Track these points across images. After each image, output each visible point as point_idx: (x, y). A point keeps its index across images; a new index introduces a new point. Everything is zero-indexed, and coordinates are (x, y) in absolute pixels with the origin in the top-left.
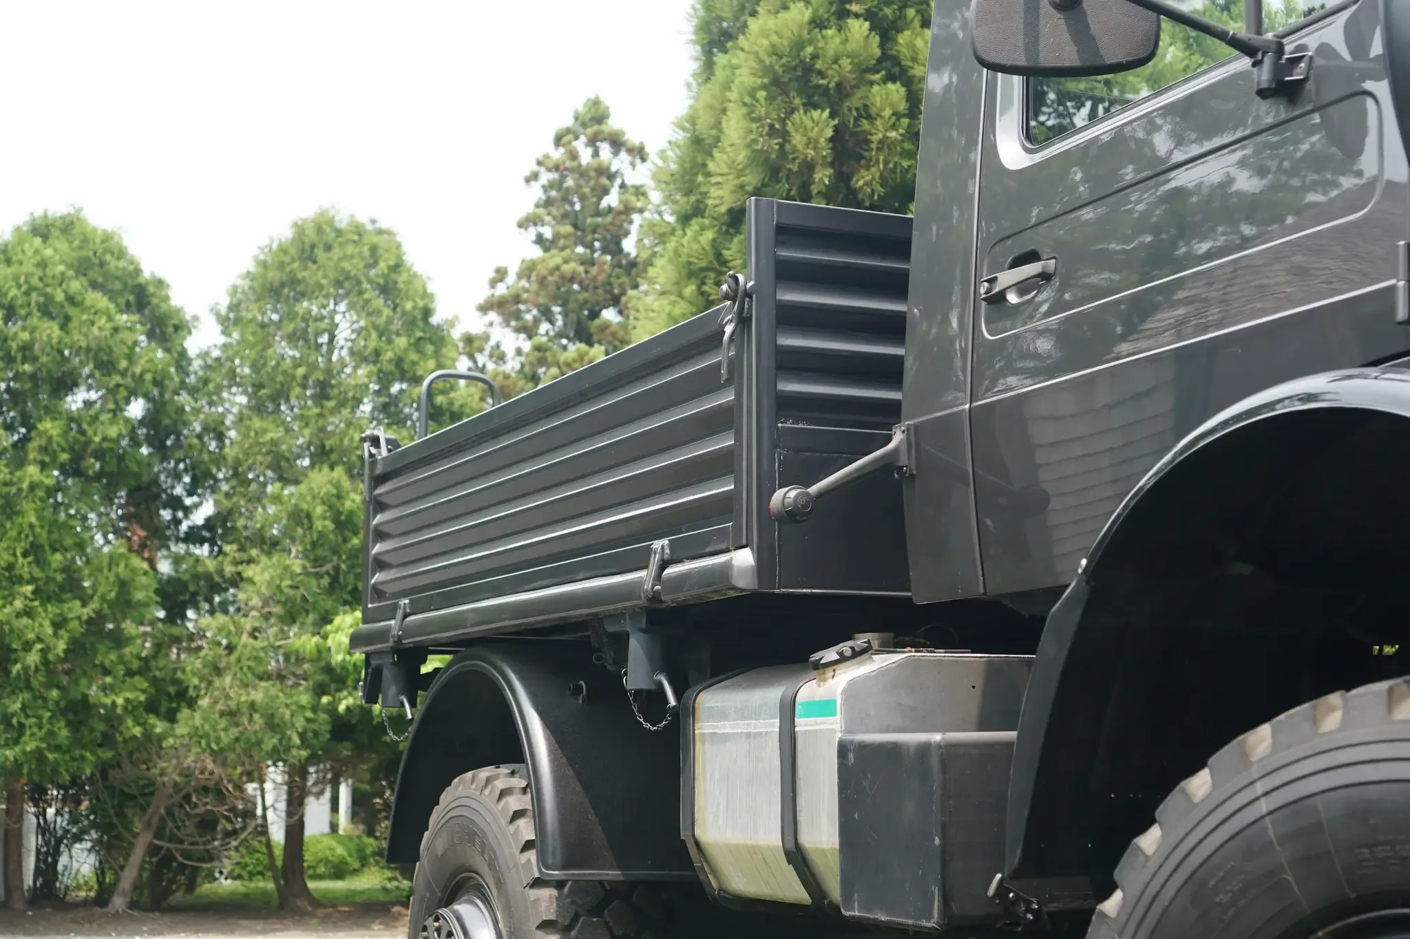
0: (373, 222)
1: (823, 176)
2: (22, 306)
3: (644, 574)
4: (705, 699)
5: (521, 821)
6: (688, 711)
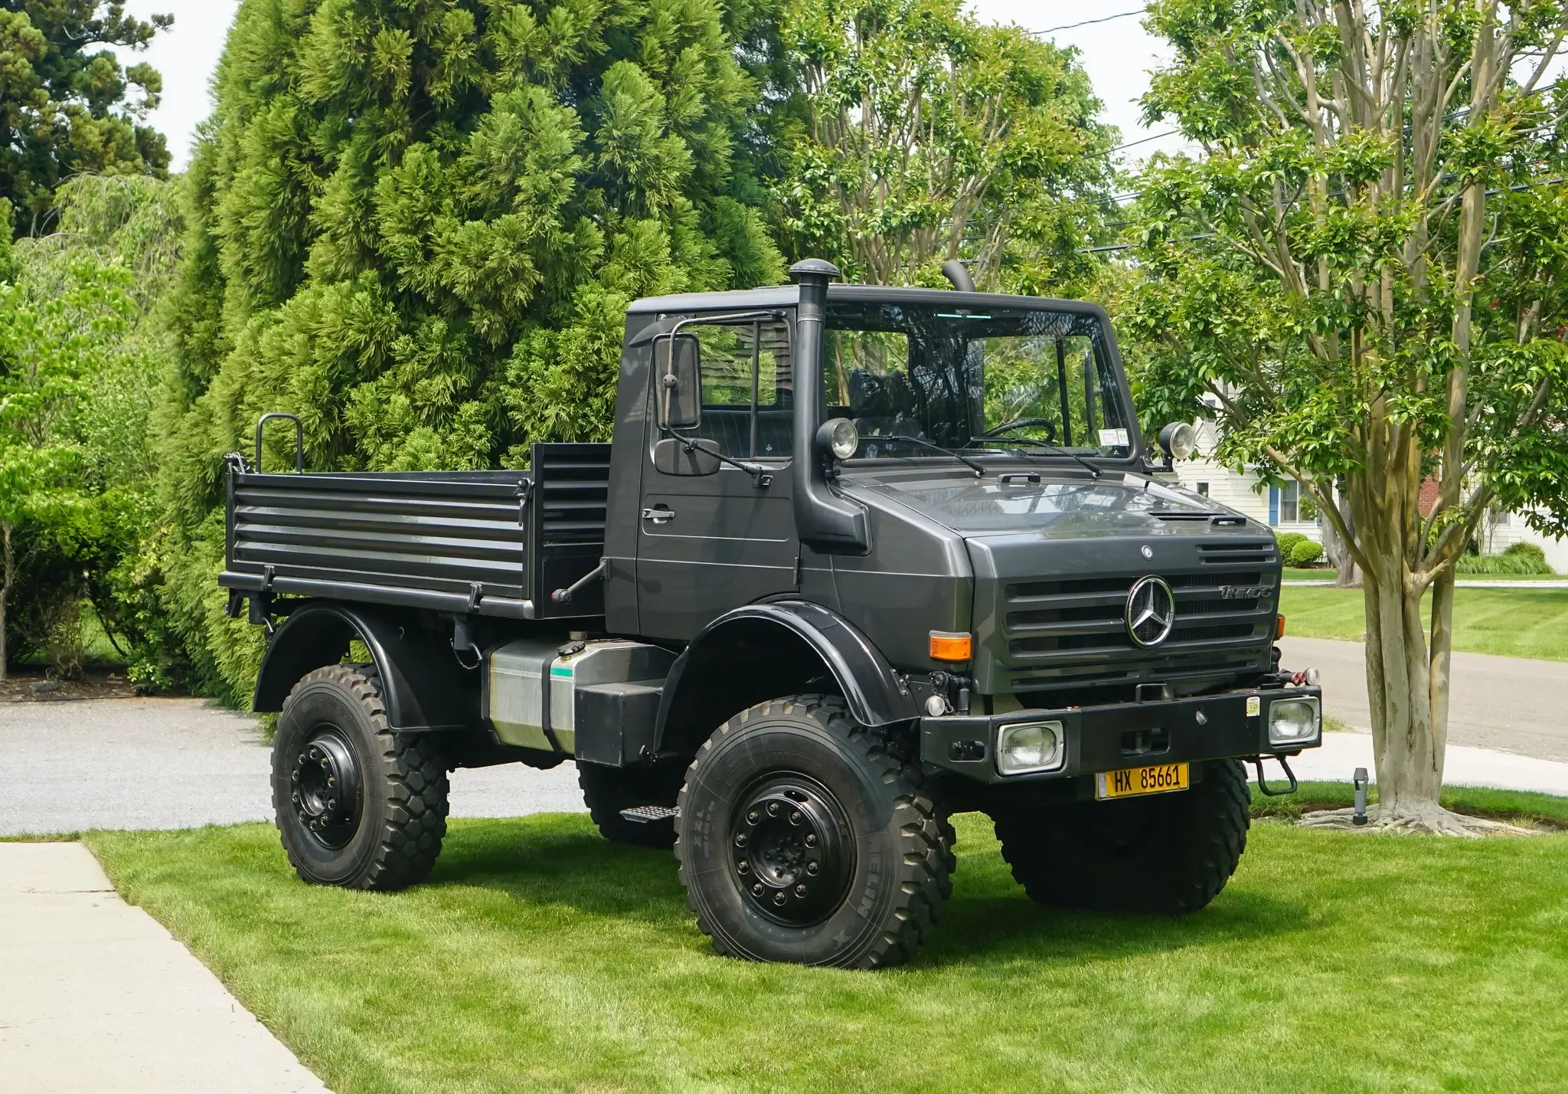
1: (402, 86)
3: (467, 598)
4: (497, 657)
5: (369, 700)
6: (487, 661)
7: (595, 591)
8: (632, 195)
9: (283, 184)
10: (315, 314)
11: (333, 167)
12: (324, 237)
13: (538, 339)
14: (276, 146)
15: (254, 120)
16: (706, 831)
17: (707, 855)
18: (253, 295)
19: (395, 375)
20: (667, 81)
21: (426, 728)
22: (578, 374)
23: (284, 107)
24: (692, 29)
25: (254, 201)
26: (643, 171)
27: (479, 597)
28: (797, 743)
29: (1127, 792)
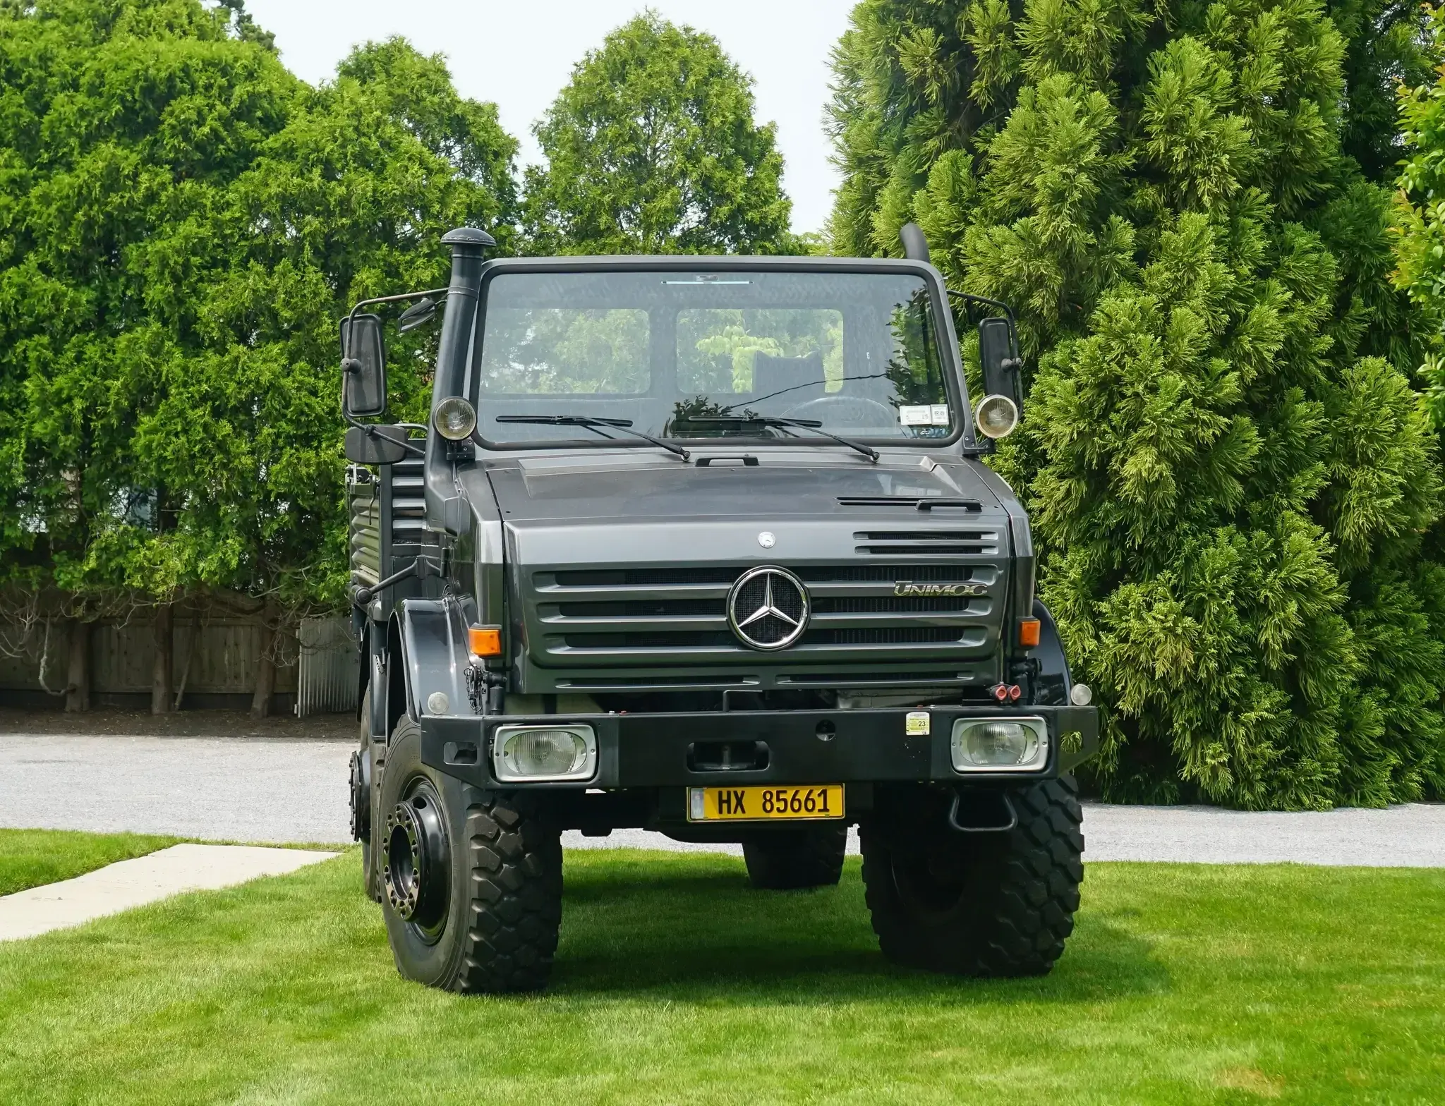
0: (687, 30)
1: (930, 89)
2: (338, 160)
8: (1184, 186)
22: (1095, 387)
26: (1191, 158)
29: (741, 816)
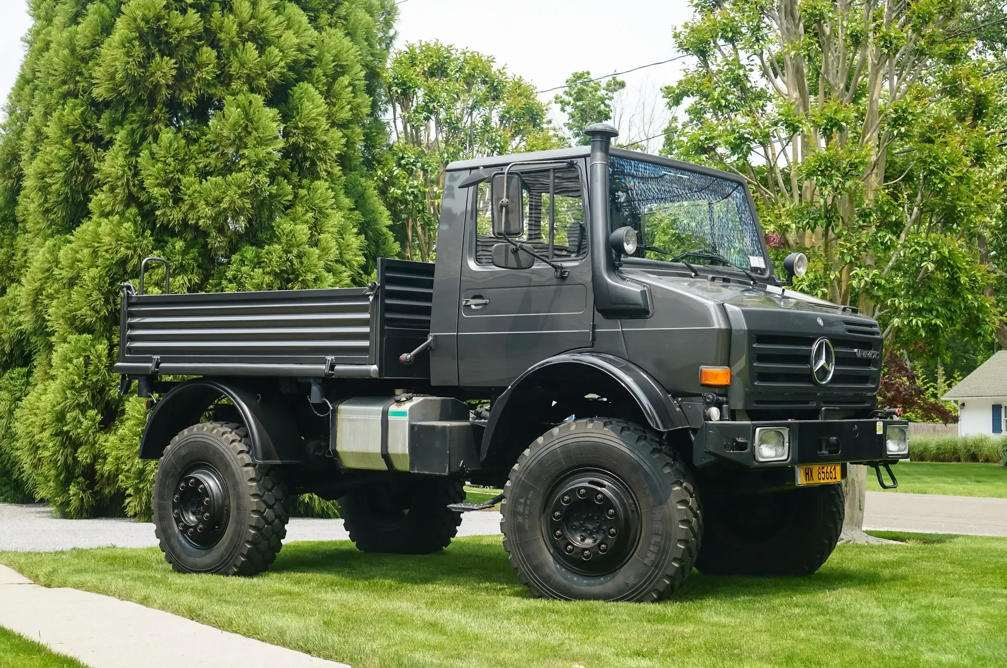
1: (166, 93)
3: (324, 367)
4: (342, 407)
5: (235, 444)
6: (335, 411)
7: (423, 358)
8: (308, 164)
9: (73, 156)
10: (97, 236)
11: (111, 142)
12: (105, 188)
13: (250, 252)
14: (68, 132)
15: (54, 114)
16: (527, 512)
17: (527, 528)
18: (49, 227)
19: (150, 275)
20: (329, 94)
21: (279, 462)
22: (276, 274)
23: (75, 106)
24: (342, 66)
25: (54, 166)
26: (317, 150)
27: (332, 367)
28: (597, 449)
29: (811, 482)
